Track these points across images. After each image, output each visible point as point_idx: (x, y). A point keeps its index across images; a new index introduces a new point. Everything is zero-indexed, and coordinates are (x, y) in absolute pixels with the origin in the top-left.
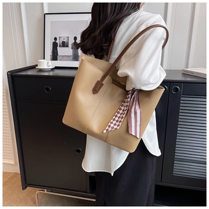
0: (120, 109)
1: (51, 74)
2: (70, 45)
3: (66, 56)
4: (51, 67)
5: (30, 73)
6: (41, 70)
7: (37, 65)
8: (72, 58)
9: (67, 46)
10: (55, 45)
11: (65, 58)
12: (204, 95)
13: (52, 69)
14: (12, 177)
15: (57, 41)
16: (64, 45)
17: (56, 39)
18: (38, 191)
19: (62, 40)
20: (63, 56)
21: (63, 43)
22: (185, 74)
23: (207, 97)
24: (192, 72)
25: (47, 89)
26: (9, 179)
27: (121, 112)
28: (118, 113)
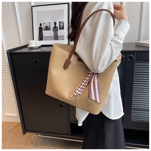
0: (85, 79)
1: (39, 50)
2: (52, 29)
3: (49, 37)
4: (38, 46)
5: (24, 50)
6: (31, 48)
7: (28, 45)
8: (53, 38)
9: (50, 29)
10: (41, 29)
11: (49, 38)
12: (148, 61)
13: (40, 47)
14: (16, 126)
15: (42, 26)
16: (47, 28)
17: (41, 24)
18: (34, 135)
19: (45, 25)
20: (47, 37)
21: (47, 27)
22: (138, 45)
23: (150, 62)
24: (143, 44)
25: (36, 62)
26: (14, 127)
27: (85, 81)
28: (83, 82)
